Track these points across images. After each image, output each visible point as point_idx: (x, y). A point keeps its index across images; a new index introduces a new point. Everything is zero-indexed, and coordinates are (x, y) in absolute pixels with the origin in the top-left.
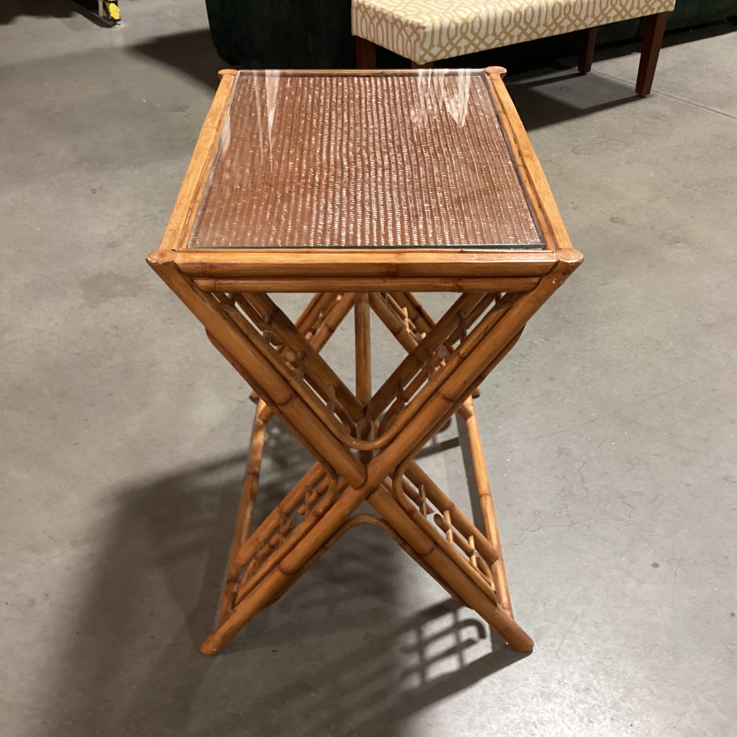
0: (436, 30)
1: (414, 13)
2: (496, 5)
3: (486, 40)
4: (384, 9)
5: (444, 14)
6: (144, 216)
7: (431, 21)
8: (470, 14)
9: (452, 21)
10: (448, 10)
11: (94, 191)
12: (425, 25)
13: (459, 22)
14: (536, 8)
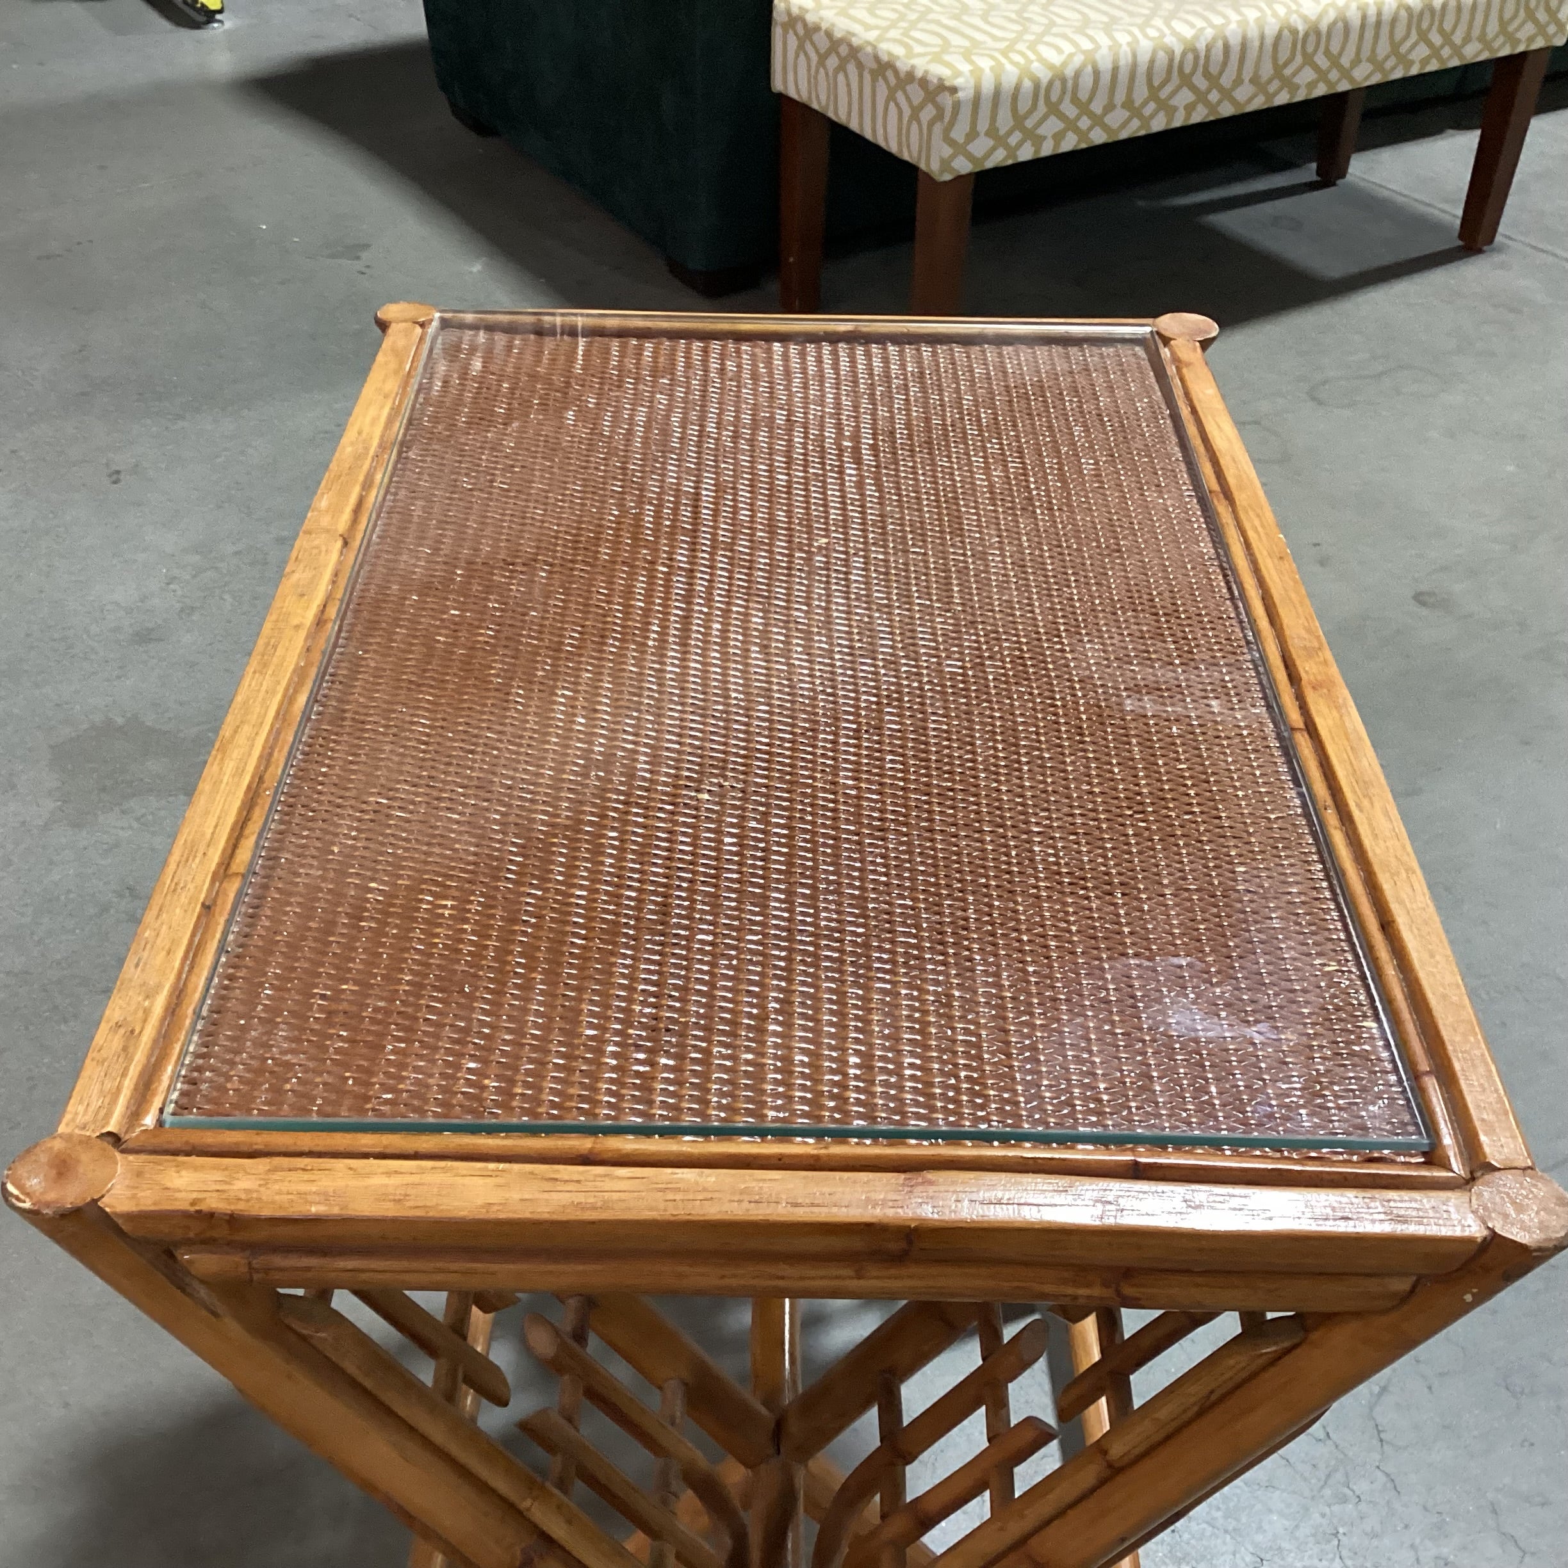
0: (983, 97)
1: (929, 49)
2: (1136, 31)
3: (1108, 120)
4: (854, 35)
5: (1005, 53)
6: (236, 553)
7: (971, 72)
8: (1071, 55)
9: (1026, 71)
10: (1014, 42)
11: (115, 477)
12: (959, 82)
13: (1045, 76)
14: (1235, 42)
